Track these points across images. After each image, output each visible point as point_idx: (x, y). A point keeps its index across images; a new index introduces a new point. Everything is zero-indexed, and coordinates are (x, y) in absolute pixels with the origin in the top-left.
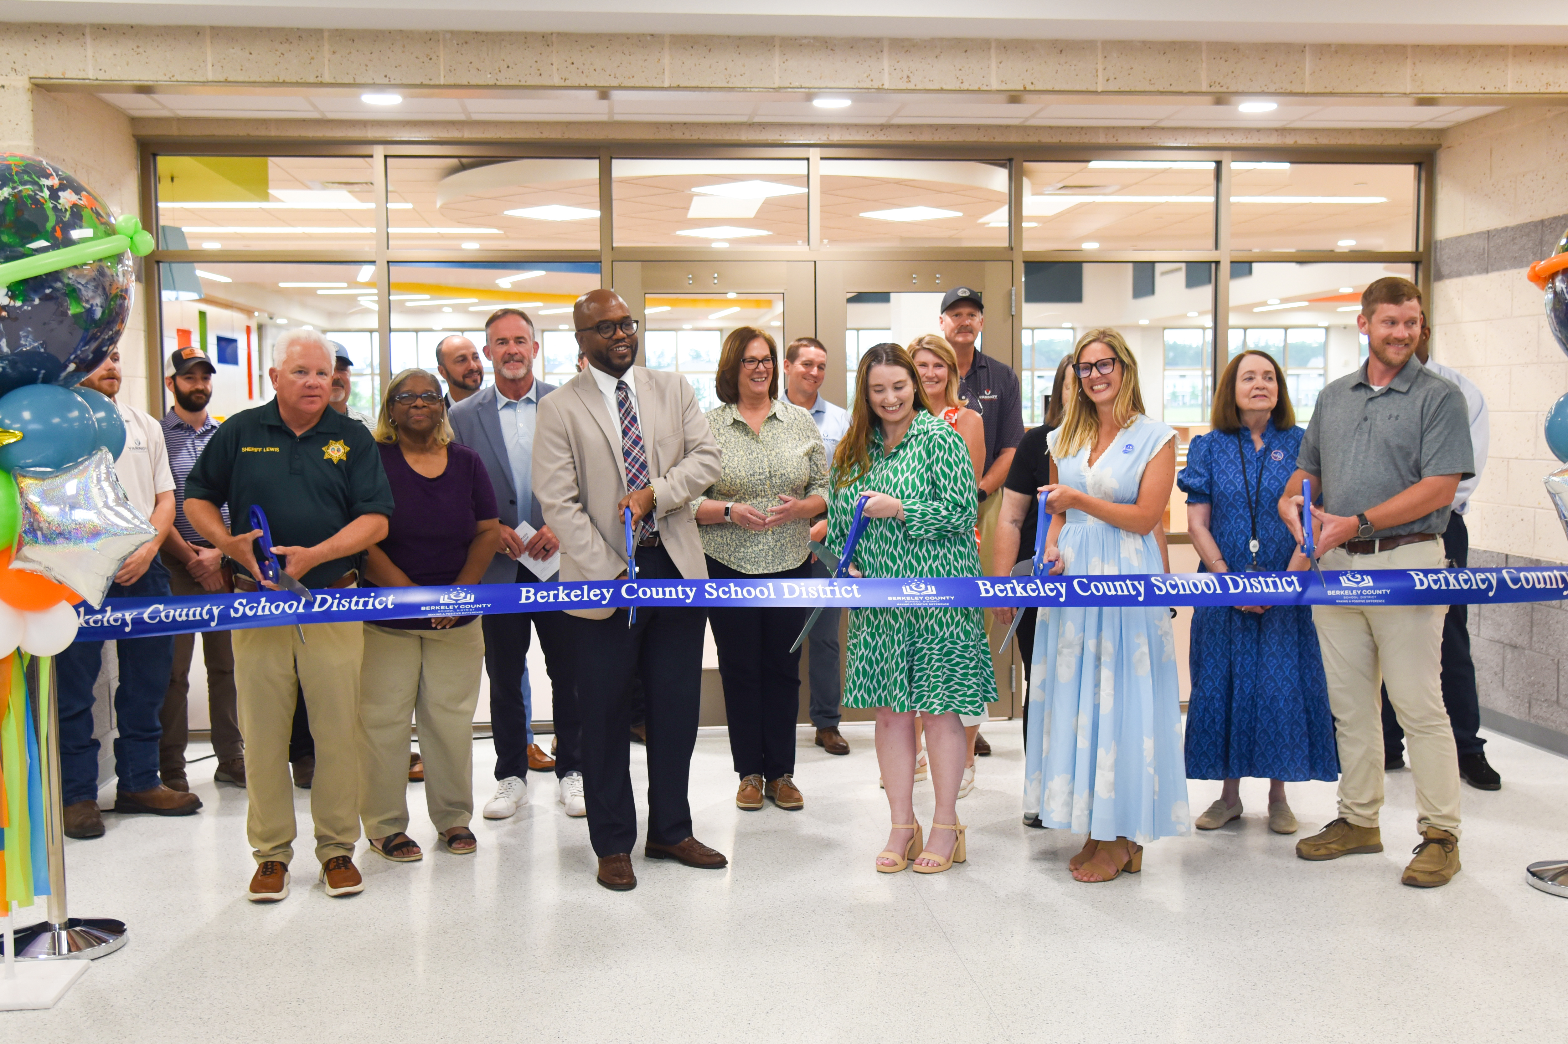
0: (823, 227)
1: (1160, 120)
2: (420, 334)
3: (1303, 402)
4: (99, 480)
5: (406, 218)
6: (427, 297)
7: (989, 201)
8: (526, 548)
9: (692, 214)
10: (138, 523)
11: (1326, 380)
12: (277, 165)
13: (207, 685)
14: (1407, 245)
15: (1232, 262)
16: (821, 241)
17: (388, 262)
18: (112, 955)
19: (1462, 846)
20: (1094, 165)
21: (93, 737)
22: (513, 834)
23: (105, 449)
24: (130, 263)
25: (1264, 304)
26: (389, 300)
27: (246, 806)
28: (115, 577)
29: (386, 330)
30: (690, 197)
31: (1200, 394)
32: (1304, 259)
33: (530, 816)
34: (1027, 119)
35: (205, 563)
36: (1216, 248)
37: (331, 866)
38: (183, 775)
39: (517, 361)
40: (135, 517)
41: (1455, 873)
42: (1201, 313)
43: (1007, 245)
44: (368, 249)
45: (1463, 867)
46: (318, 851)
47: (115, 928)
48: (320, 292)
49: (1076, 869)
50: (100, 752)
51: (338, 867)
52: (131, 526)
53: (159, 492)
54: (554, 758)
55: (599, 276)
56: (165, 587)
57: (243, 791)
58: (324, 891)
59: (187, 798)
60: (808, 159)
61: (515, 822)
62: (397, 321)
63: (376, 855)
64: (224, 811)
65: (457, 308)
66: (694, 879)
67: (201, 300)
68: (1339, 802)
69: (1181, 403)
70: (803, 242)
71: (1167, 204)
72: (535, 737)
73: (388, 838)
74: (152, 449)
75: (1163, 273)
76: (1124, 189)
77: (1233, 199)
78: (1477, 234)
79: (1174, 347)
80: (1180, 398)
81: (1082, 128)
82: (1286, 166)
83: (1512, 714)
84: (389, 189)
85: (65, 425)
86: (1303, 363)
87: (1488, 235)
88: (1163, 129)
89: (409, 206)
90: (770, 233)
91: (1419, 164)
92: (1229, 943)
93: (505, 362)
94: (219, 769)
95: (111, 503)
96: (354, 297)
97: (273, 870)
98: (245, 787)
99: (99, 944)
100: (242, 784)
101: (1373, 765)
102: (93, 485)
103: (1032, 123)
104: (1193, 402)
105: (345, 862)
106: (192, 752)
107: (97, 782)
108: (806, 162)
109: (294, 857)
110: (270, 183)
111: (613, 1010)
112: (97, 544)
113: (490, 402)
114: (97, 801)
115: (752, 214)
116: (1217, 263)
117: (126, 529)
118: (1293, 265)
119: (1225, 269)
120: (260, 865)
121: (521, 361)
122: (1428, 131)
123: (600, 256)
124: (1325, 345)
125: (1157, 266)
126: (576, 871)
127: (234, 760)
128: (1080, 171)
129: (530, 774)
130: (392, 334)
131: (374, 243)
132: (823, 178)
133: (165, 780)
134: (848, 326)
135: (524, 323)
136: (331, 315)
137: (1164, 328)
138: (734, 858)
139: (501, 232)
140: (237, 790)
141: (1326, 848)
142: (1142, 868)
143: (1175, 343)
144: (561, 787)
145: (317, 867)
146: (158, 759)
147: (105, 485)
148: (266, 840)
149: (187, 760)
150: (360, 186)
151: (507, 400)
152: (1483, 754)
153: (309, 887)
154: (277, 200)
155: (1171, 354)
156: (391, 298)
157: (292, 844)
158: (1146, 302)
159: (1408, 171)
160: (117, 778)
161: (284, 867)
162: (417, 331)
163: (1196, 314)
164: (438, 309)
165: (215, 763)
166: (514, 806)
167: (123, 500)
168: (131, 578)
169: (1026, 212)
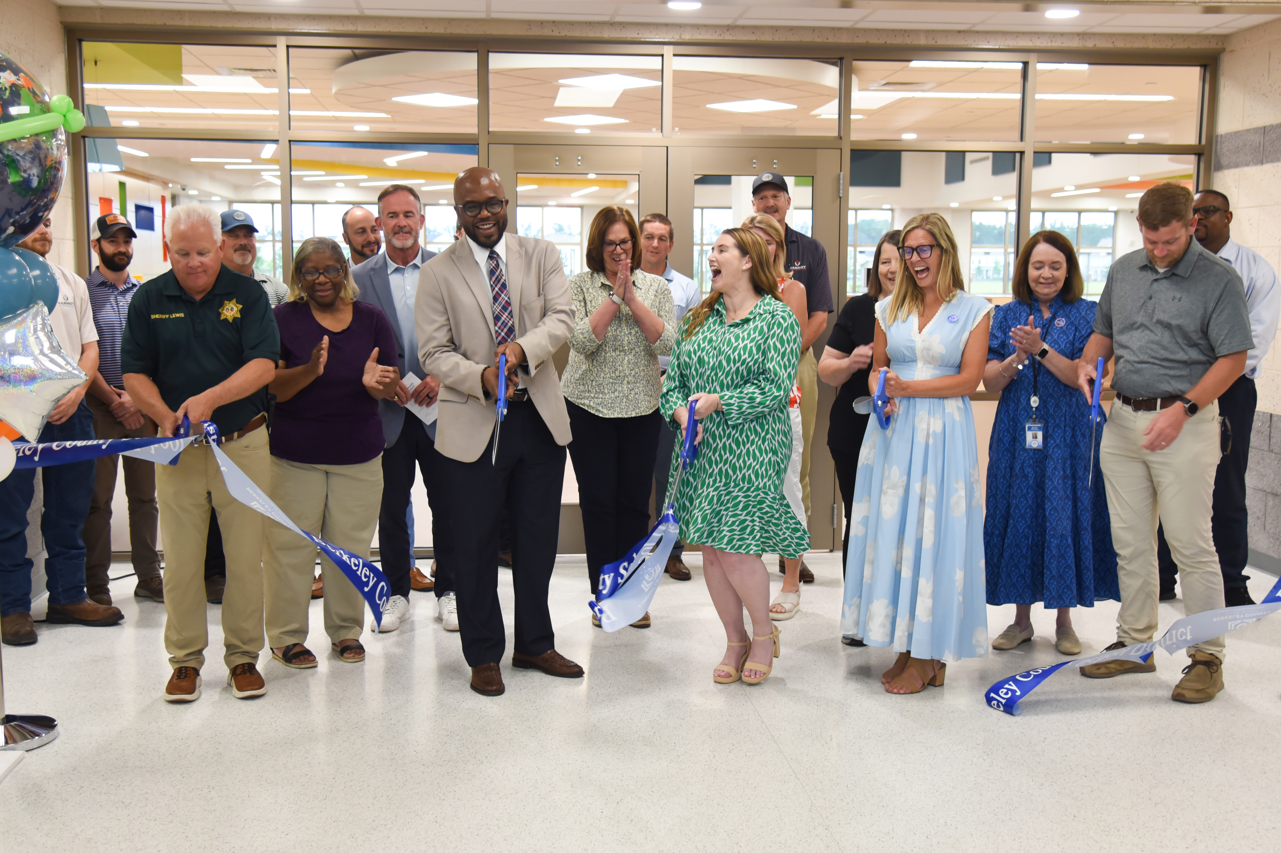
0: (674, 117)
1: (974, 25)
2: (316, 206)
3: (1093, 278)
4: (35, 331)
5: (305, 103)
6: (323, 173)
7: (822, 96)
8: (412, 395)
9: (558, 103)
10: (70, 369)
11: (1113, 257)
12: (190, 52)
13: (128, 512)
14: (1191, 139)
15: (1035, 152)
16: (673, 129)
17: (290, 141)
18: (44, 747)
19: (1225, 667)
20: (914, 64)
21: (27, 556)
22: (399, 644)
23: (41, 303)
24: (62, 137)
25: (1061, 190)
26: (291, 175)
27: (164, 619)
28: (49, 416)
29: (287, 202)
30: (557, 88)
31: (1002, 269)
32: (1097, 150)
33: (412, 630)
34: (857, 22)
35: (126, 405)
36: (1022, 140)
37: (238, 671)
38: (107, 591)
39: (406, 233)
40: (68, 363)
41: (1219, 691)
42: (1005, 198)
43: (836, 134)
44: (272, 129)
45: (1225, 686)
46: (227, 658)
47: (47, 723)
48: (227, 167)
49: (888, 682)
50: (33, 570)
51: (244, 672)
52: (64, 371)
53: (84, 342)
54: (433, 579)
55: (476, 157)
56: (89, 426)
57: (160, 605)
58: (231, 693)
59: (110, 611)
60: (662, 56)
61: (398, 635)
62: (297, 195)
63: (277, 662)
64: (144, 622)
65: (348, 184)
66: (555, 687)
67: (122, 172)
68: (1118, 628)
69: (985, 277)
70: (657, 129)
71: (978, 100)
72: (417, 561)
73: (288, 647)
74: (78, 304)
75: (972, 162)
76: (940, 86)
77: (1038, 96)
78: (1254, 129)
79: (980, 227)
80: (985, 272)
81: (905, 31)
82: (1085, 67)
83: (1271, 553)
84: (291, 75)
85: (5, 281)
86: (1094, 243)
87: (1264, 130)
88: (977, 32)
89: (308, 91)
90: (627, 121)
91: (1204, 66)
92: (1020, 748)
93: (395, 233)
94: (138, 586)
95: (46, 351)
96: (258, 172)
97: (186, 674)
98: (163, 602)
99: (33, 737)
100: (160, 600)
101: (1149, 595)
102: (30, 335)
103: (861, 25)
104: (995, 276)
105: (251, 668)
106: (115, 570)
107: (31, 596)
108: (660, 58)
109: (205, 663)
110: (184, 68)
111: (484, 799)
112: (34, 386)
113: (381, 267)
114: (31, 613)
115: (611, 104)
116: (1022, 153)
117: (60, 374)
118: (1089, 155)
119: (1029, 158)
120: (175, 670)
121: (409, 233)
122: (1214, 36)
123: (478, 139)
124: (1114, 228)
125: (967, 154)
126: (452, 678)
127: (152, 578)
128: (902, 70)
129: (413, 594)
130: (293, 205)
131: (277, 123)
132: (675, 72)
133: (91, 595)
134: (696, 205)
135: (412, 198)
136: (237, 187)
137: (972, 211)
138: (590, 669)
139: (389, 116)
140: (155, 604)
141: (1107, 668)
142: (945, 682)
143: (981, 224)
144: (440, 605)
145: (225, 672)
146: (85, 576)
147: (41, 334)
148: (181, 648)
149: (110, 578)
150: (263, 72)
151: (396, 266)
152: (1246, 588)
153: (218, 690)
154: (190, 84)
155: (978, 234)
156: (293, 173)
157: (204, 652)
158: (957, 187)
159: (1194, 73)
160: (48, 593)
161: (196, 672)
162: (313, 203)
163: (1000, 198)
164: (332, 184)
165: (135, 580)
166: (398, 621)
167: (56, 349)
168: (61, 418)
169: (854, 105)
